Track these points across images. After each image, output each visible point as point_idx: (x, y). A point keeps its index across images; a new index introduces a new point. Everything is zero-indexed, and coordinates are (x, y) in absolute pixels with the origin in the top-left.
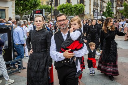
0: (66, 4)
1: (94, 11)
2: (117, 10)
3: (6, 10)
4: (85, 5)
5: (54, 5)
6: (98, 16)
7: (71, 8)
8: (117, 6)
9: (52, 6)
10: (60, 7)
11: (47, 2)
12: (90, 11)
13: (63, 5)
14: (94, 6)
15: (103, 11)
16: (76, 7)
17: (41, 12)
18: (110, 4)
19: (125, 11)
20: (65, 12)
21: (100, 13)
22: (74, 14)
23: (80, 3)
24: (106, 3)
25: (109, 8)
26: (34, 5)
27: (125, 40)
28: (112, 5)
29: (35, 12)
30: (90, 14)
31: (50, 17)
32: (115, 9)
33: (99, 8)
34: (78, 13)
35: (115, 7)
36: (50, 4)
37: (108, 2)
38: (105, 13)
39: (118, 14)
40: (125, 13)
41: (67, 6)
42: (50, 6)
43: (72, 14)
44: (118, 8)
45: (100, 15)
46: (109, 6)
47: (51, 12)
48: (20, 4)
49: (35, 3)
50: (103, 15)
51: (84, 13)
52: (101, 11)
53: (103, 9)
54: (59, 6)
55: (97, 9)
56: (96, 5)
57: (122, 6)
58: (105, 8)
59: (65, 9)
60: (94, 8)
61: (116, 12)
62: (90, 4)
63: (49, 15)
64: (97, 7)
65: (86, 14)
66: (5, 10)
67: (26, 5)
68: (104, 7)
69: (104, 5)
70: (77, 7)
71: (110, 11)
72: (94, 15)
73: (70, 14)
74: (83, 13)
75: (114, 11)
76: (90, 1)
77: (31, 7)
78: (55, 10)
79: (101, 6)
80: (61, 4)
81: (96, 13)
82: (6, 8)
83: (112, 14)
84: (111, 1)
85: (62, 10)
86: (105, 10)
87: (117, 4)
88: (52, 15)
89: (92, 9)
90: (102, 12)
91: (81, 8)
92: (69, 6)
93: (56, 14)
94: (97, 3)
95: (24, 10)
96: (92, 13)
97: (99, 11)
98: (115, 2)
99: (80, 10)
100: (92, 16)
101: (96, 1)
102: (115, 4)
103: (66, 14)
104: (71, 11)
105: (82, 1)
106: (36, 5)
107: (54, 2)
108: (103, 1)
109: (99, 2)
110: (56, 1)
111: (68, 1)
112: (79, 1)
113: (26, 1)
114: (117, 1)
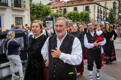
0: (73, 11)
1: (98, 17)
2: (119, 16)
3: (23, 18)
4: (90, 12)
5: (63, 13)
6: (102, 22)
7: (78, 15)
8: (119, 13)
9: (62, 14)
11: (57, 10)
12: (95, 17)
13: (71, 12)
14: (98, 12)
15: (106, 17)
17: (52, 19)
18: (112, 11)
20: (73, 19)
21: (104, 19)
22: (81, 20)
23: (86, 11)
24: (109, 10)
25: (112, 14)
26: (46, 13)
28: (115, 12)
29: (47, 19)
30: (94, 20)
32: (117, 15)
33: (102, 15)
34: (83, 19)
35: (117, 13)
36: (60, 12)
37: (110, 9)
38: (108, 19)
39: (120, 20)
41: (74, 14)
43: (78, 20)
45: (104, 21)
46: (111, 12)
48: (35, 12)
49: (46, 11)
50: (106, 21)
51: (89, 20)
52: (104, 17)
53: (106, 15)
54: (67, 13)
55: (101, 16)
58: (108, 15)
59: (72, 16)
60: (98, 15)
61: (118, 17)
62: (95, 12)
64: (101, 13)
65: (91, 20)
66: (22, 18)
67: (39, 14)
68: (107, 13)
69: (107, 12)
70: (83, 14)
71: (113, 17)
72: (98, 21)
73: (77, 20)
75: (117, 17)
76: (95, 8)
77: (43, 15)
79: (104, 12)
80: (69, 12)
81: (100, 19)
82: (23, 16)
83: (114, 19)
84: (113, 8)
85: (70, 17)
86: (108, 16)
87: (119, 10)
89: (96, 16)
90: (105, 18)
91: (87, 15)
92: (76, 13)
94: (101, 10)
95: (37, 17)
96: (96, 19)
97: (102, 17)
98: (117, 9)
99: (85, 17)
100: (97, 21)
101: (99, 9)
102: (117, 11)
103: (74, 20)
104: (78, 18)
105: (87, 9)
106: (47, 13)
107: (63, 11)
108: (106, 8)
109: (102, 9)
110: (65, 10)
111: (76, 9)
112: (85, 8)
113: (39, 10)
114: (119, 8)
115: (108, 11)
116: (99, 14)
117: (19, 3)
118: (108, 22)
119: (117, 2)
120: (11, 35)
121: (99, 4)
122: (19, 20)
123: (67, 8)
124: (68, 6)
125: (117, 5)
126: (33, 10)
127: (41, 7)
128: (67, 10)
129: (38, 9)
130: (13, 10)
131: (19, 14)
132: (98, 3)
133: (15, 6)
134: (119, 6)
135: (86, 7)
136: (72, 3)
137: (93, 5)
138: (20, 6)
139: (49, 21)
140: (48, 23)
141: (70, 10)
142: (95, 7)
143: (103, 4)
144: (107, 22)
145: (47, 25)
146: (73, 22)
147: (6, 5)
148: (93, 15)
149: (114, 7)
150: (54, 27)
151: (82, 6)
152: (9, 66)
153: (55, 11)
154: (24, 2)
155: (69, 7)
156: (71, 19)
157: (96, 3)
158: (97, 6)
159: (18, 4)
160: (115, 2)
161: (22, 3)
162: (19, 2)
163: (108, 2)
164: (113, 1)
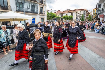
1: (77, 18)
13: (64, 16)
15: (80, 18)
16: (69, 17)
17: (56, 19)
19: (89, 18)
23: (71, 15)
29: (54, 19)
33: (79, 17)
35: (85, 16)
41: (66, 17)
43: (68, 20)
44: (87, 17)
50: (80, 20)
52: (79, 18)
54: (63, 16)
56: (77, 16)
57: (88, 16)
64: (78, 16)
66: (43, 19)
74: (72, 19)
75: (85, 18)
77: (52, 17)
78: (62, 18)
79: (79, 16)
81: (77, 19)
86: (81, 18)
88: (60, 20)
89: (76, 18)
93: (62, 20)
95: (50, 18)
96: (76, 19)
99: (71, 18)
101: (77, 14)
102: (85, 15)
105: (72, 14)
106: (54, 16)
107: (61, 15)
109: (79, 14)
110: (62, 15)
111: (67, 15)
112: (71, 14)
114: (86, 14)
115: (81, 16)
119: (85, 11)
121: (77, 12)
122: (42, 19)
123: (63, 14)
125: (85, 13)
126: (48, 15)
127: (52, 14)
129: (50, 15)
130: (40, 15)
131: (42, 17)
136: (65, 12)
137: (74, 13)
138: (43, 14)
140: (54, 21)
141: (64, 15)
142: (75, 13)
143: (79, 12)
144: (81, 21)
147: (37, 13)
148: (74, 17)
149: (84, 14)
153: (58, 16)
154: (45, 12)
155: (64, 14)
156: (65, 19)
157: (75, 12)
158: (76, 13)
161: (44, 13)
162: (42, 12)
163: (81, 11)
164: (83, 11)
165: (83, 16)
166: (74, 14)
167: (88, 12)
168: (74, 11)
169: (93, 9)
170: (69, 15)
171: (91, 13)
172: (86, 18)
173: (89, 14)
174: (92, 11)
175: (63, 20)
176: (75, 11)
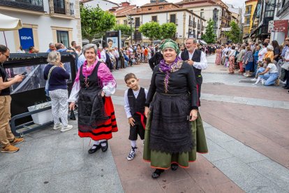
0: (151, 23)
1: (189, 33)
3: (70, 32)
4: (177, 25)
5: (134, 25)
7: (158, 29)
8: (221, 27)
9: (132, 26)
10: (143, 28)
11: (125, 21)
12: (184, 33)
13: (147, 24)
14: (190, 25)
15: (202, 33)
16: (164, 27)
17: (116, 35)
19: (233, 32)
20: (150, 35)
21: (198, 36)
22: (162, 37)
23: (171, 21)
24: (206, 22)
25: (210, 29)
26: (107, 24)
27: (230, 73)
28: (215, 25)
29: (108, 35)
30: (184, 37)
31: (130, 42)
32: (218, 30)
33: (196, 29)
34: (167, 36)
35: (219, 27)
36: (129, 23)
37: (209, 20)
38: (205, 37)
39: (222, 38)
40: (232, 36)
41: (152, 26)
42: (129, 26)
43: (158, 38)
44: (223, 29)
45: (198, 38)
47: (130, 35)
48: (88, 23)
49: (108, 22)
50: (202, 39)
51: (176, 37)
52: (198, 33)
53: (202, 30)
54: (141, 26)
55: (194, 31)
56: (192, 24)
57: (229, 26)
58: (205, 29)
59: (149, 30)
60: (189, 29)
62: (184, 24)
63: (128, 39)
64: (194, 27)
65: (178, 37)
66: (67, 32)
67: (96, 26)
68: (203, 27)
69: (203, 25)
70: (166, 27)
71: (212, 32)
73: (156, 37)
74: (174, 36)
75: (218, 33)
76: (185, 19)
77: (103, 28)
78: (136, 32)
79: (199, 25)
80: (144, 23)
81: (192, 36)
83: (214, 37)
84: (213, 19)
85: (146, 32)
86: (204, 32)
87: (222, 23)
88: (131, 39)
89: (187, 31)
90: (200, 35)
91: (172, 29)
92: (156, 26)
93: (137, 37)
94: (194, 22)
95: (93, 31)
96: (186, 36)
97: (196, 34)
98: (219, 21)
99: (169, 32)
101: (192, 19)
102: (219, 23)
103: (151, 37)
104: (158, 33)
105: (173, 19)
106: (109, 25)
107: (134, 21)
108: (202, 19)
109: (197, 20)
110: (138, 20)
111: (155, 19)
112: (169, 18)
113: (96, 18)
114: (222, 19)
115: (205, 24)
116: (192, 28)
117: (63, 7)
118: (205, 41)
119: (219, 8)
120: (55, 57)
121: (191, 12)
122: (62, 34)
123: (140, 17)
124: (142, 14)
125: (219, 14)
126: (86, 19)
127: (99, 15)
128: (141, 21)
129: (94, 18)
130: (53, 18)
131: (62, 26)
132: (190, 10)
133: (55, 12)
134: (222, 15)
135: (171, 15)
136: (149, 9)
137: (182, 13)
138: (63, 12)
139: (111, 38)
140: (110, 40)
141: (146, 20)
142: (184, 15)
143: (197, 11)
144: (203, 42)
145: (108, 44)
146: (151, 40)
147: (41, 9)
148: (182, 29)
149: (215, 17)
150: (121, 48)
151: (165, 14)
152: (50, 108)
154: (71, 4)
155: (144, 16)
156: (147, 35)
157: (186, 10)
158: (188, 15)
159: (60, 8)
160: (216, 9)
161: (67, 7)
162: (62, 4)
163: (205, 8)
164: (213, 8)
165: (210, 24)
166: (179, 15)
167: (229, 13)
168: (181, 5)
169: (246, 2)
170: (163, 19)
171: (236, 17)
172: (222, 33)
173: (233, 20)
174: (241, 10)
175: (141, 39)
176: (184, 7)
